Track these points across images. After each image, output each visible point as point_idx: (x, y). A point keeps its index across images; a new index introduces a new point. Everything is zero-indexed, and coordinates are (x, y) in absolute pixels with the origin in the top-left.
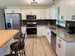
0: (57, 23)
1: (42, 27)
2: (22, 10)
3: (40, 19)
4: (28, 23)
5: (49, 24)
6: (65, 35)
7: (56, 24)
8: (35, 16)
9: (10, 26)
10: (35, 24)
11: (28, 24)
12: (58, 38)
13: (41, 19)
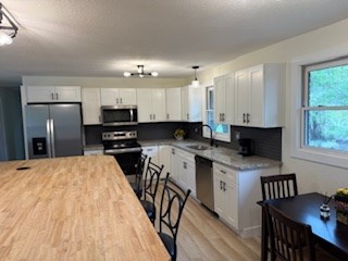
0: (206, 133)
1: (161, 147)
2: (85, 90)
3: (150, 121)
4: (107, 134)
5: (181, 138)
6: (232, 160)
7: (205, 135)
8: (135, 111)
9: (40, 148)
10: (133, 137)
11: (104, 138)
12: (216, 168)
13: (153, 121)
